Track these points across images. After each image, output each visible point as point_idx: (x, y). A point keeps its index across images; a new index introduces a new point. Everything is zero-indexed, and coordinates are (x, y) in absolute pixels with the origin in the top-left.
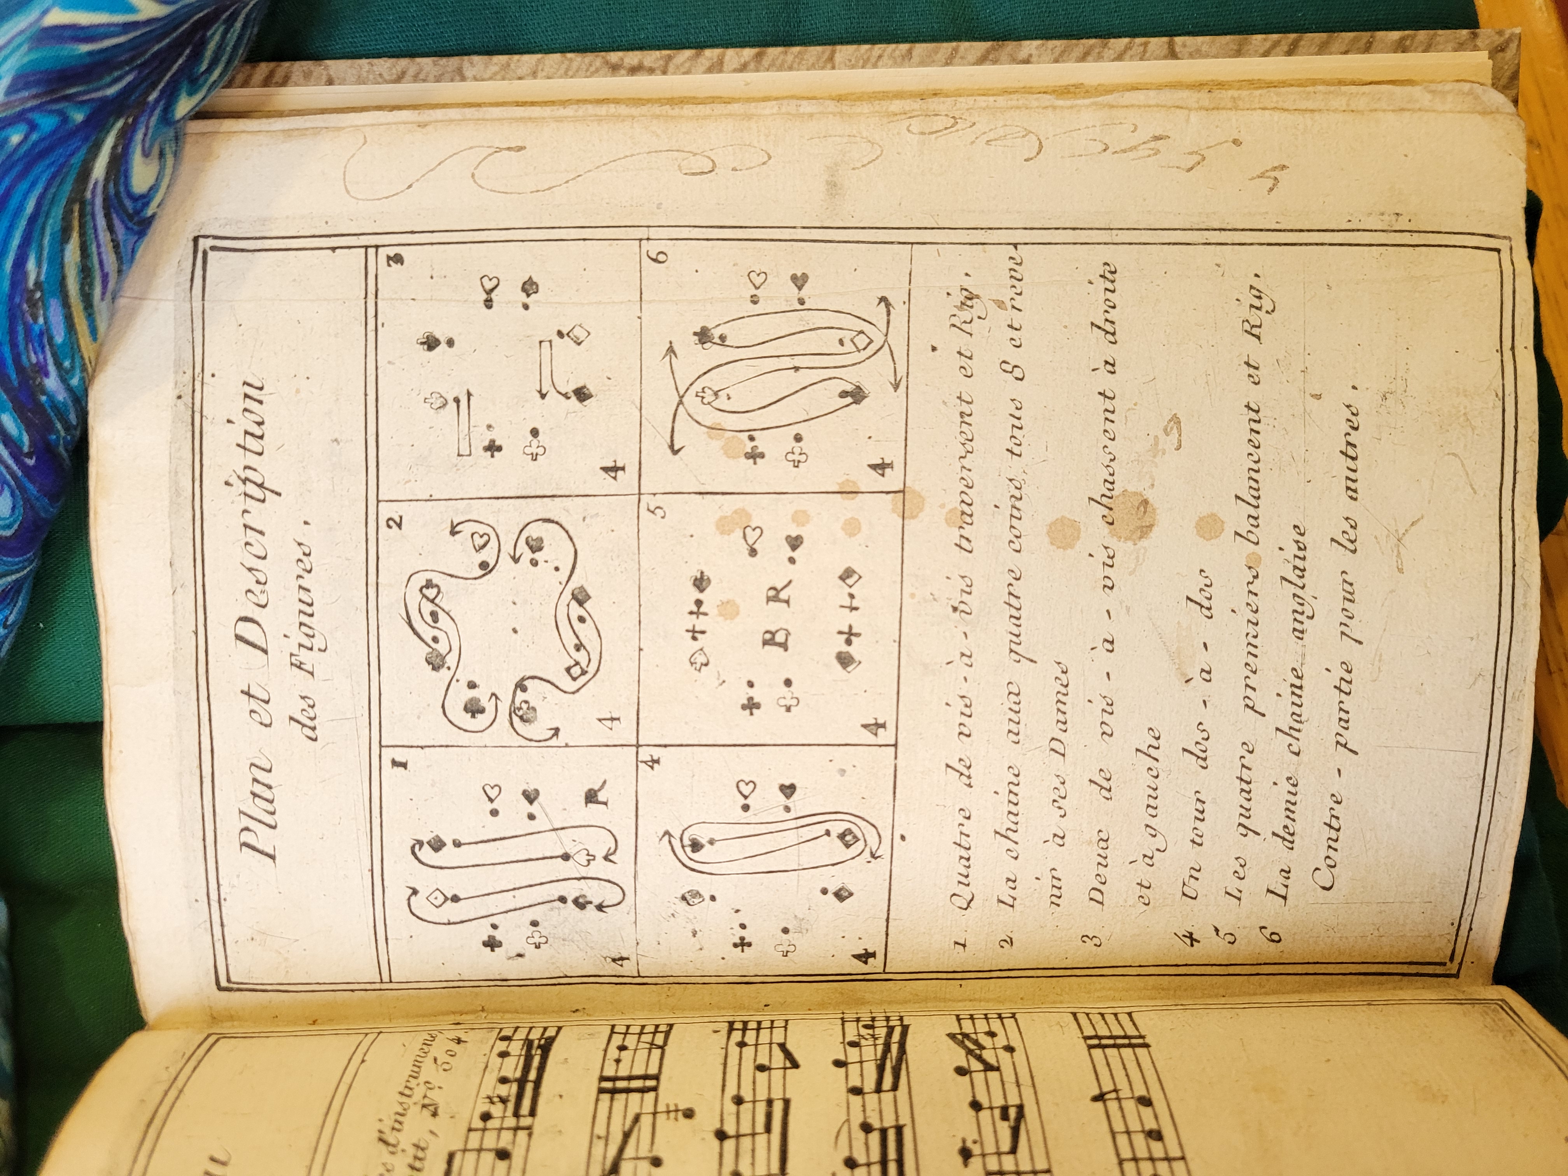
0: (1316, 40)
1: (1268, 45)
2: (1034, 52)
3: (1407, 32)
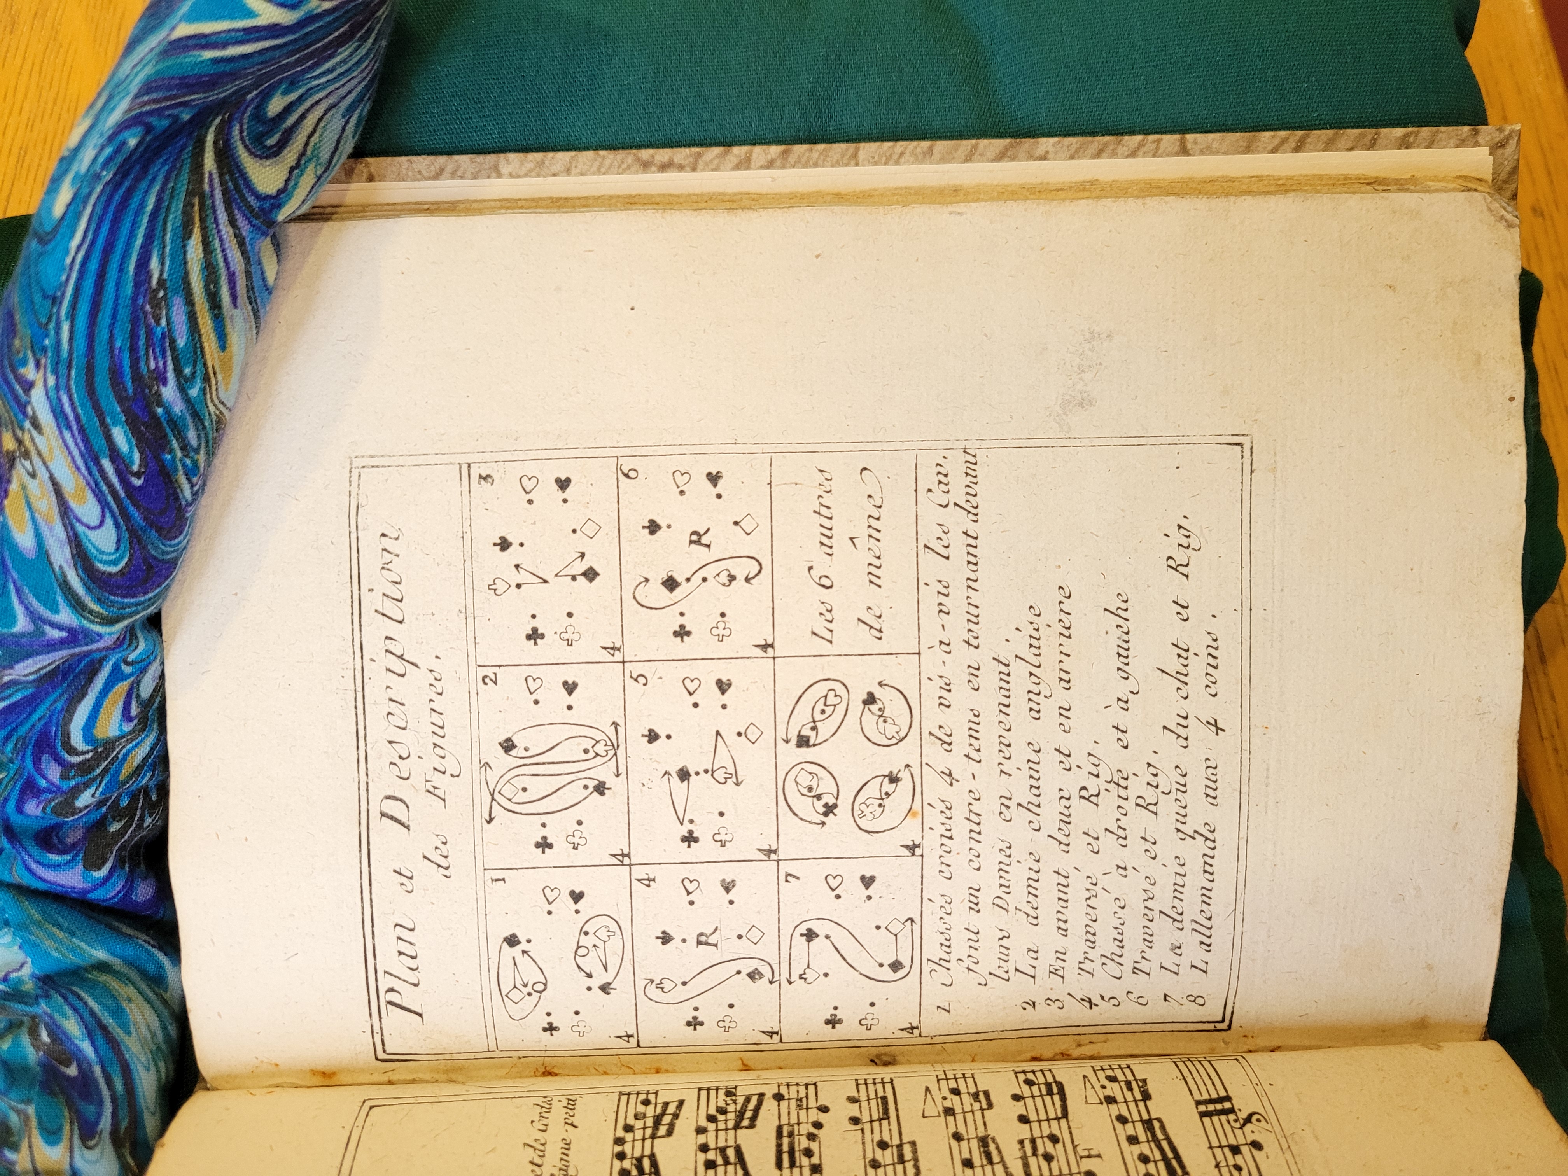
0: (1322, 137)
1: (1276, 141)
2: (1051, 149)
3: (1410, 129)
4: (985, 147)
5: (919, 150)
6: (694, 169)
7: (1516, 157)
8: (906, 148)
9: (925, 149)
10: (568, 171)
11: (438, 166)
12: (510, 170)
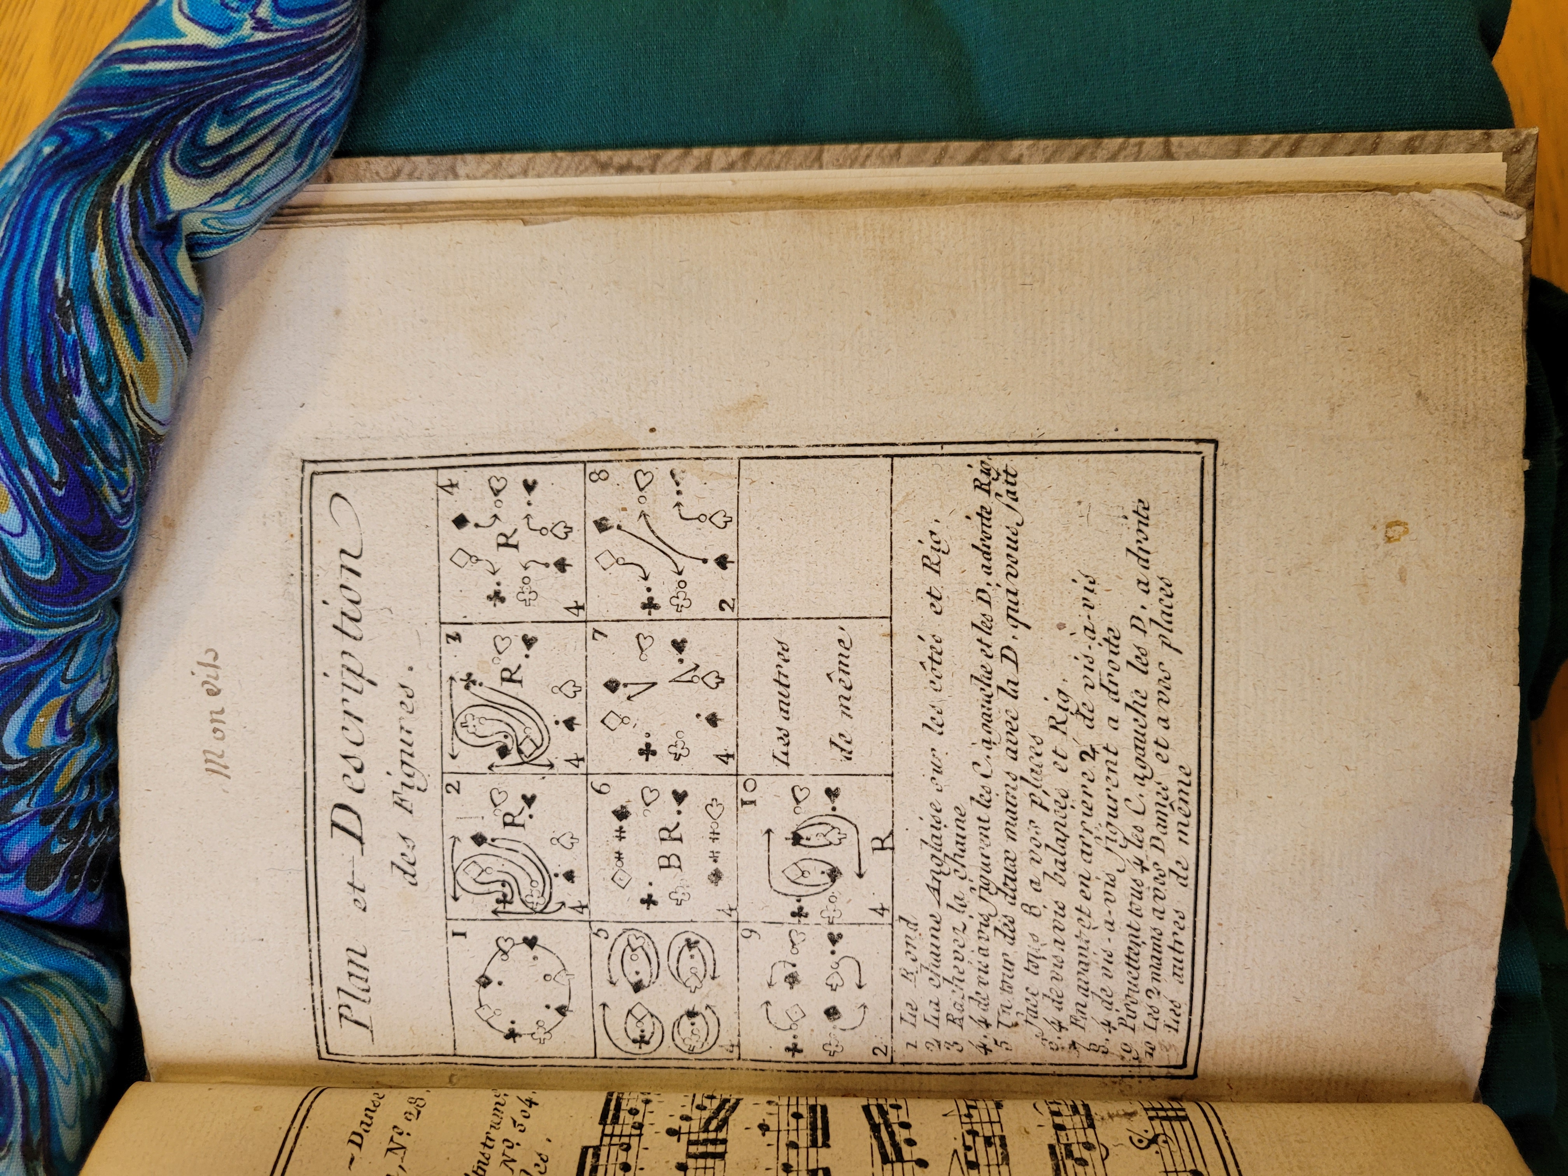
4: (955, 150)
5: (886, 152)
6: (653, 171)
7: (1533, 163)
8: (872, 151)
9: (892, 152)
10: (525, 173)
11: (395, 167)
12: (467, 171)
